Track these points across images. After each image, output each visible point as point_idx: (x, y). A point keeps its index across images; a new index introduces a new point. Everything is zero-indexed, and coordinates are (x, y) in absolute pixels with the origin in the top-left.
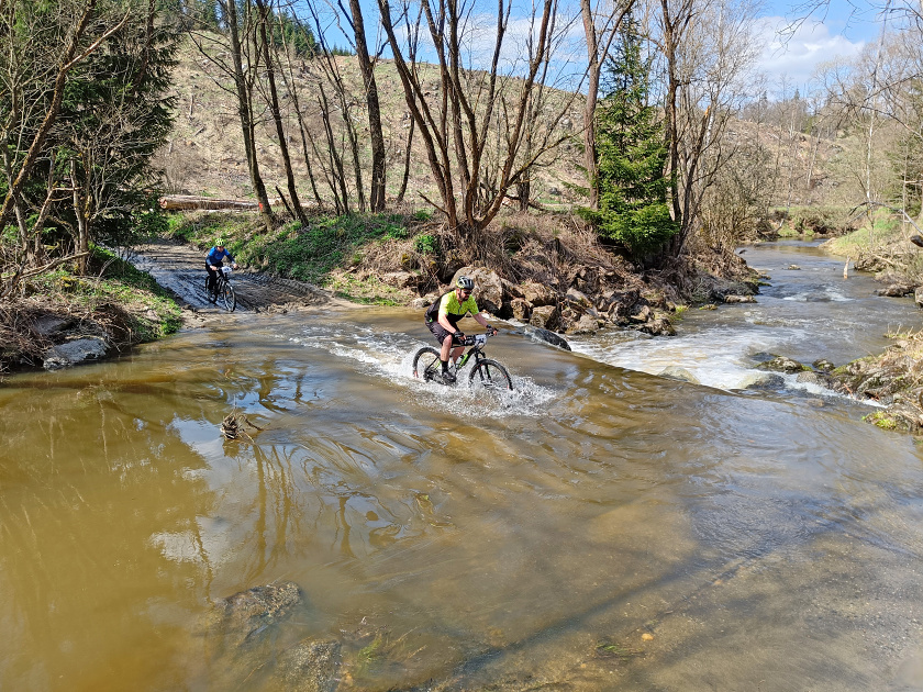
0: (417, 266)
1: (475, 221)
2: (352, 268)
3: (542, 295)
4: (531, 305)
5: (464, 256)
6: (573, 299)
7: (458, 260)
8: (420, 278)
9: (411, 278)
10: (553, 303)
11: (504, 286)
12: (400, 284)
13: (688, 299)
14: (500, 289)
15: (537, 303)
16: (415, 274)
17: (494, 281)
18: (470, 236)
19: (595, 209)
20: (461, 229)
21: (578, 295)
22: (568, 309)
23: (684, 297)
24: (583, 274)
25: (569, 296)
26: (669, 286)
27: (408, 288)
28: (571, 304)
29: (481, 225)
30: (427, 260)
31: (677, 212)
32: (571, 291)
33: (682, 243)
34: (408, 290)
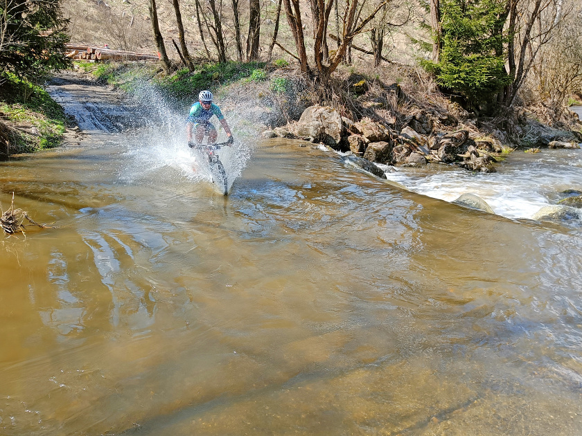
0: (270, 104)
4: (367, 140)
5: (313, 97)
7: (307, 100)
9: (265, 114)
11: (344, 123)
12: (255, 119)
13: (515, 143)
14: (340, 126)
16: (268, 110)
19: (436, 62)
20: (311, 73)
21: (412, 134)
22: (400, 146)
23: (512, 141)
24: (419, 116)
25: (403, 134)
26: (498, 131)
28: (404, 141)
29: (328, 71)
30: (282, 100)
31: (512, 67)
32: (405, 130)
33: (515, 94)
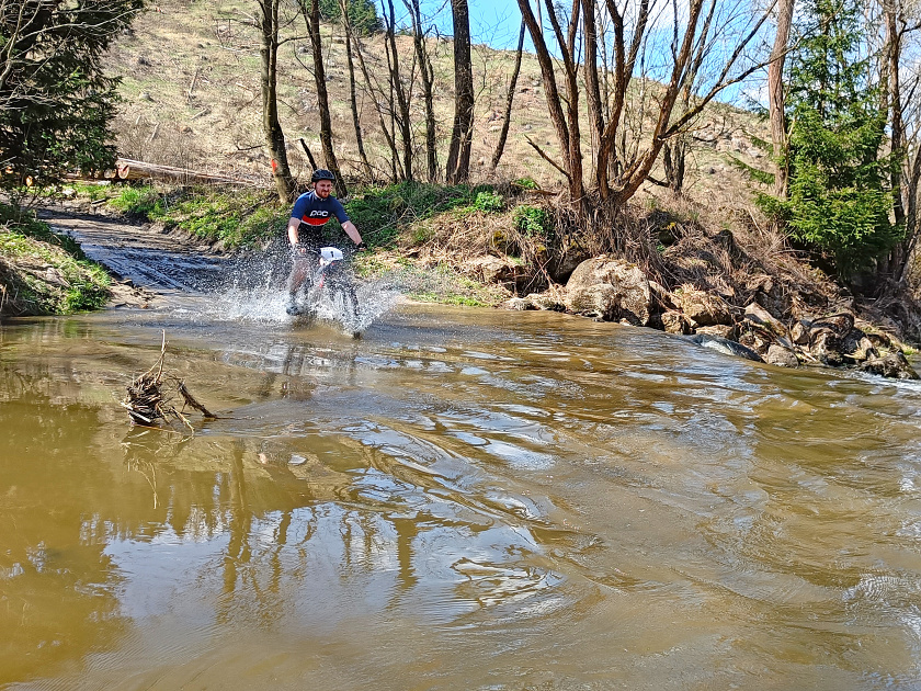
0: (516, 252)
1: (610, 191)
2: (412, 251)
3: (710, 308)
4: (693, 323)
5: (590, 243)
6: (756, 320)
7: (580, 249)
8: (520, 269)
9: (505, 269)
10: (727, 321)
11: (652, 290)
12: (487, 277)
14: (647, 294)
15: (703, 320)
16: (512, 262)
17: (637, 281)
18: (600, 213)
19: (782, 199)
20: (586, 202)
21: (763, 315)
22: (749, 334)
24: (768, 286)
25: (749, 316)
26: (889, 320)
27: (500, 283)
28: (754, 328)
29: (618, 199)
30: (533, 246)
31: (899, 214)
32: (751, 309)
33: (905, 260)
34: (500, 287)
